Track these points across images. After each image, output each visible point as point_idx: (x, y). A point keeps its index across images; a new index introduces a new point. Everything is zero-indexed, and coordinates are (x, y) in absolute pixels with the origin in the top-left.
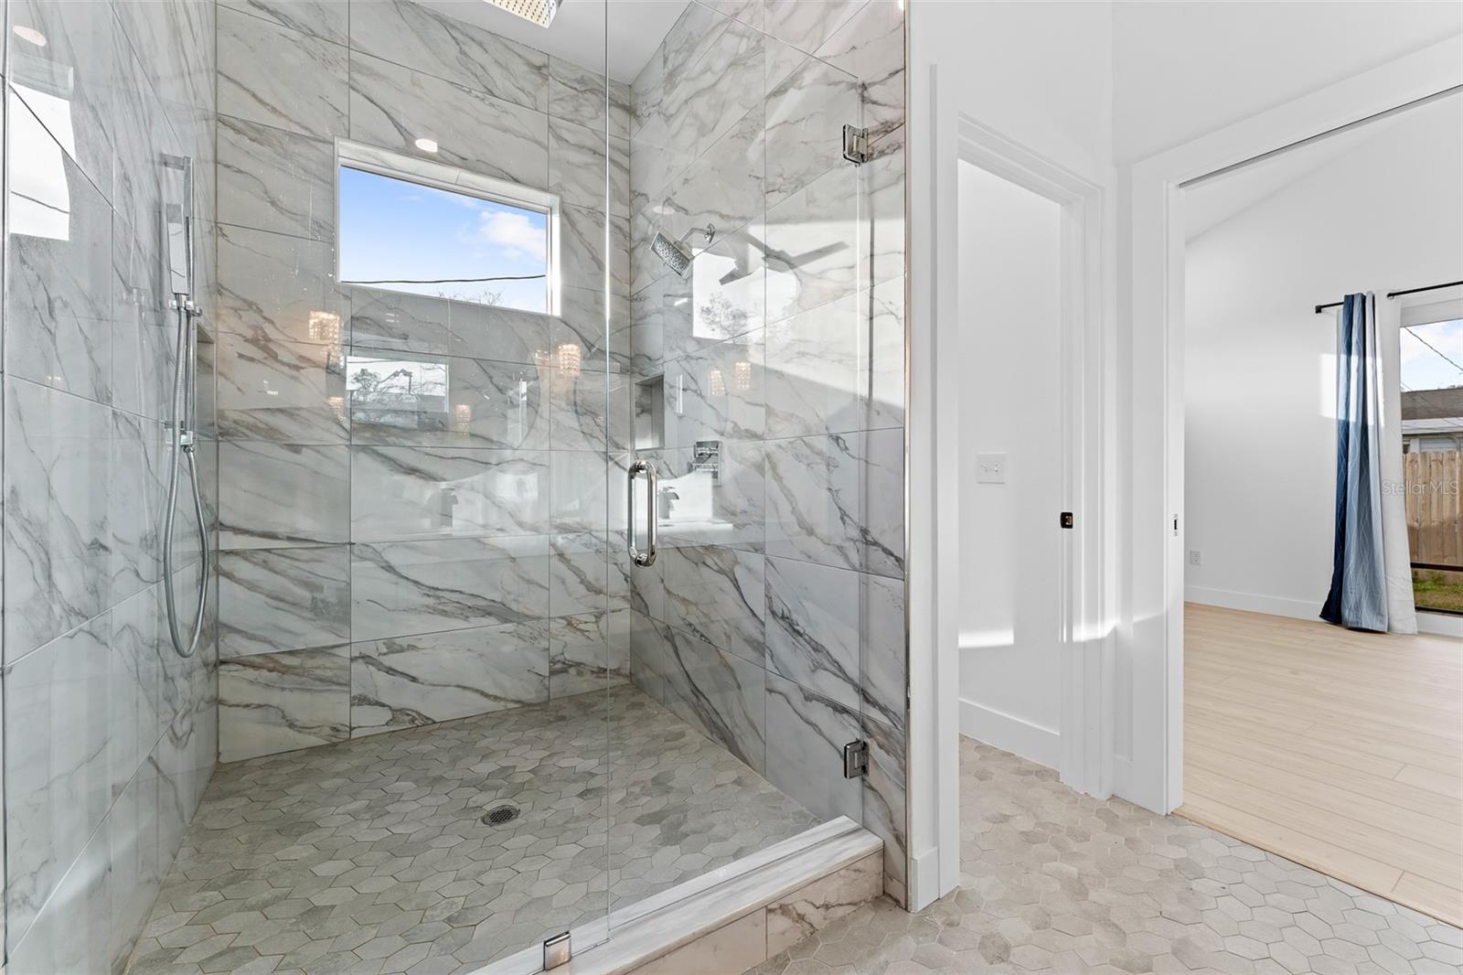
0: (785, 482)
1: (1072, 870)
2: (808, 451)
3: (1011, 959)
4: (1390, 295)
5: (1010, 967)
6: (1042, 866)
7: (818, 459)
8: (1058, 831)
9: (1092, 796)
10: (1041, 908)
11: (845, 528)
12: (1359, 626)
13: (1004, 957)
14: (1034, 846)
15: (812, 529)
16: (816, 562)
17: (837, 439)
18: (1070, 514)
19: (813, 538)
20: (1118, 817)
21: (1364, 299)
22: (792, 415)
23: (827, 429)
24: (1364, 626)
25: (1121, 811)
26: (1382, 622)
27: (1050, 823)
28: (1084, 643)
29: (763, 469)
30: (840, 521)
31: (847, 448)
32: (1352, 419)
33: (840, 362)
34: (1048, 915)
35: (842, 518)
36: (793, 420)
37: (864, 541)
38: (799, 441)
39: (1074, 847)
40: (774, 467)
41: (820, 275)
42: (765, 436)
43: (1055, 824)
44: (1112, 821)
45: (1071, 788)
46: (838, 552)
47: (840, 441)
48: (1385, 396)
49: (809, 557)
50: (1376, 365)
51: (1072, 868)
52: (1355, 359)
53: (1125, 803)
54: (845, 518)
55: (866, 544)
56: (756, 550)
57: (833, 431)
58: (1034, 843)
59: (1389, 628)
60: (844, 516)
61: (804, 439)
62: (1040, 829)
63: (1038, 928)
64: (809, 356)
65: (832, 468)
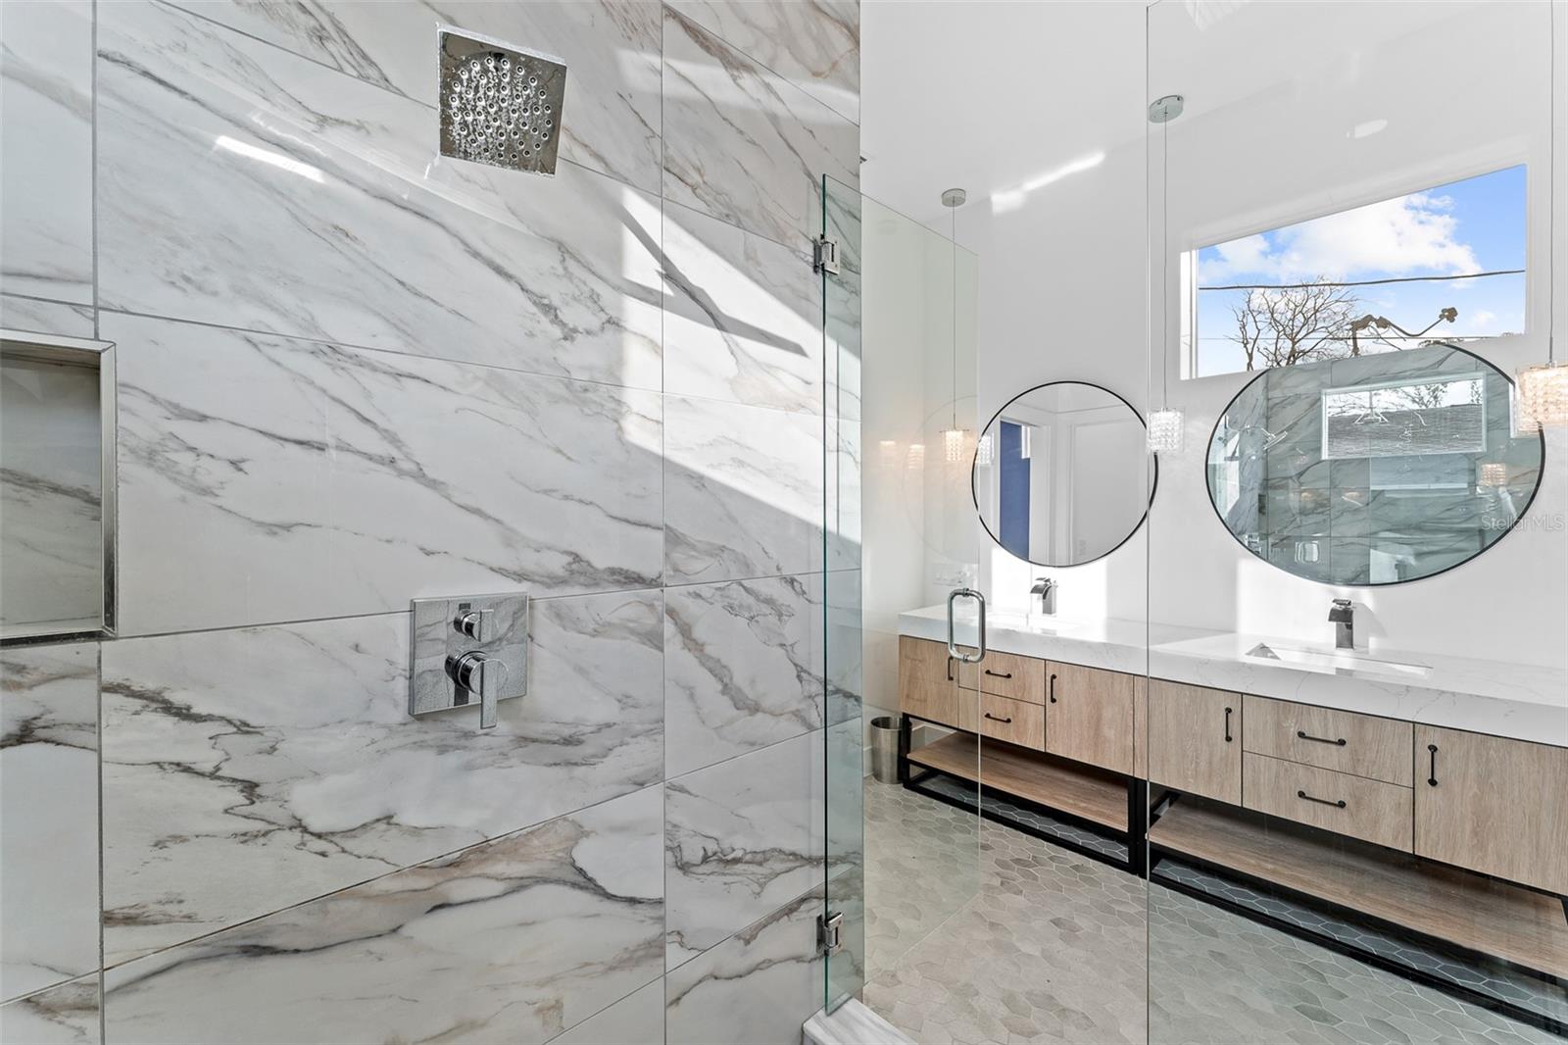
0: (708, 650)
2: (751, 600)
7: (765, 609)
11: (802, 686)
15: (756, 704)
16: (764, 745)
17: (792, 581)
19: (759, 715)
22: (723, 549)
23: (778, 569)
29: (661, 636)
30: (797, 681)
31: (804, 592)
33: (796, 489)
35: (798, 676)
36: (725, 555)
38: (735, 586)
40: (685, 631)
41: (768, 368)
42: (665, 580)
46: (794, 718)
47: (795, 584)
49: (752, 744)
54: (803, 674)
56: (642, 785)
57: (786, 572)
60: (801, 673)
61: (745, 583)
64: (749, 469)
65: (786, 618)
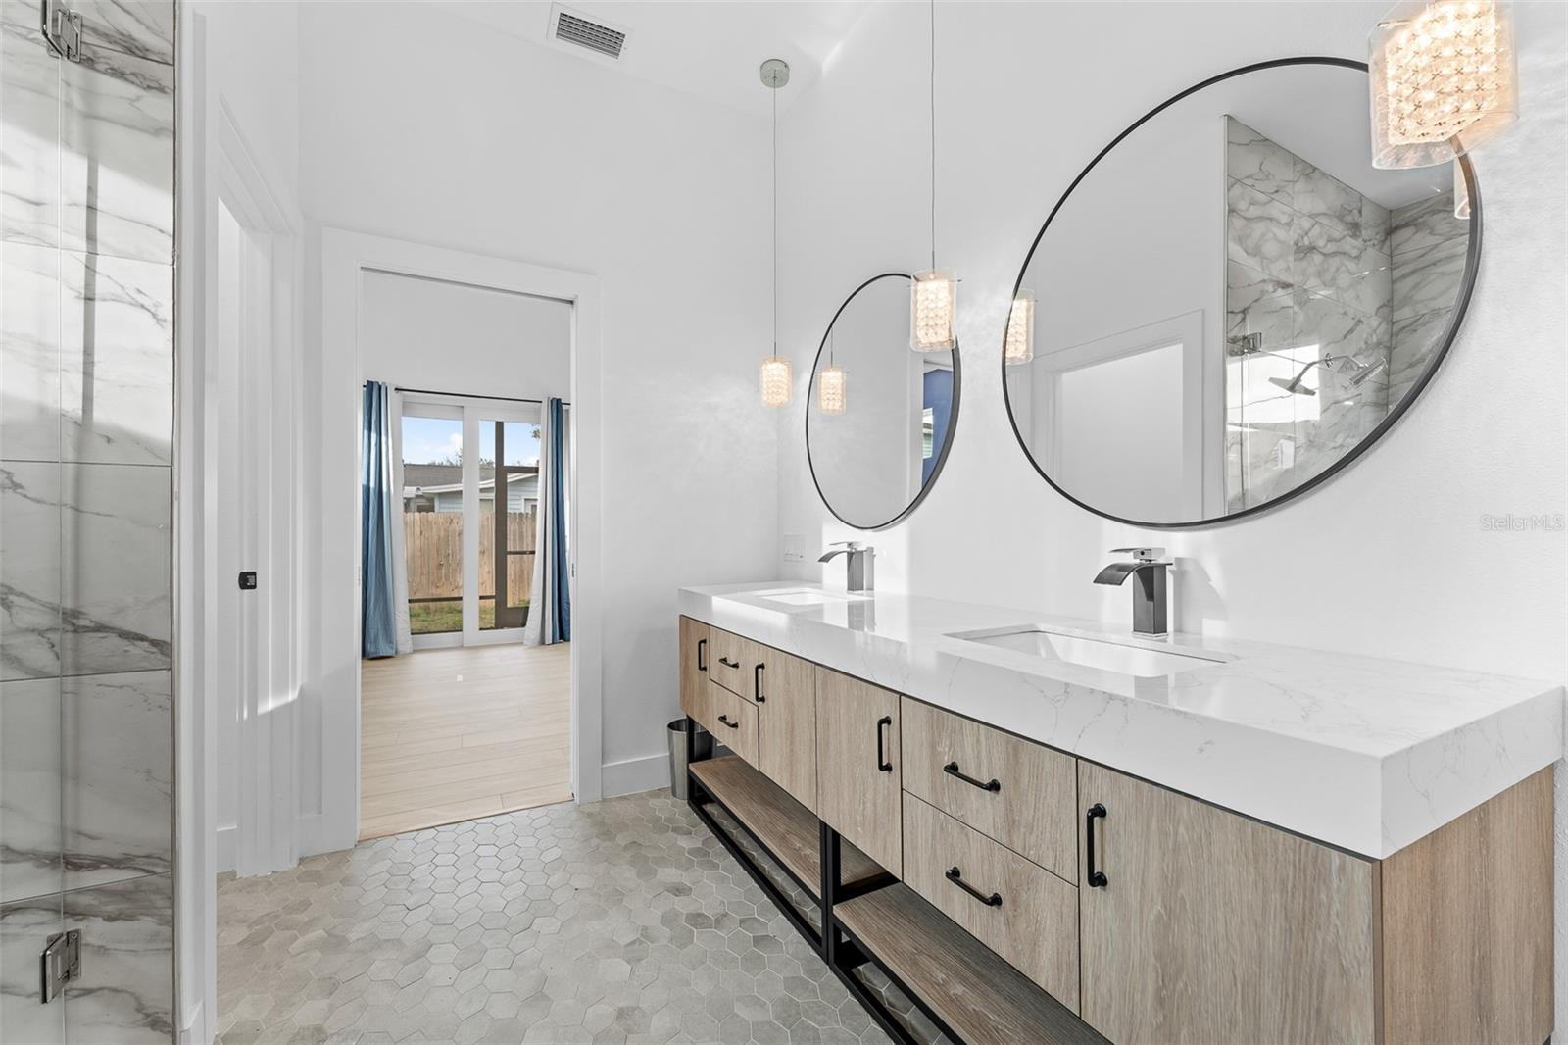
1: (319, 933)
3: (330, 1032)
4: (396, 389)
5: (335, 1038)
6: (289, 952)
8: (277, 916)
9: (282, 870)
10: (319, 980)
12: (378, 655)
13: (323, 1036)
14: (264, 945)
18: (254, 574)
20: (319, 871)
21: (380, 387)
24: (381, 654)
25: (319, 866)
26: (392, 648)
27: (262, 916)
28: (272, 711)
32: (372, 485)
34: (331, 978)
37: (69, 628)
39: (304, 917)
43: (267, 914)
44: (318, 878)
45: (255, 876)
48: (394, 469)
50: (388, 444)
51: (318, 932)
52: (374, 436)
53: (314, 858)
55: (75, 631)
58: (263, 942)
59: (396, 652)
62: (257, 928)
63: (331, 994)
